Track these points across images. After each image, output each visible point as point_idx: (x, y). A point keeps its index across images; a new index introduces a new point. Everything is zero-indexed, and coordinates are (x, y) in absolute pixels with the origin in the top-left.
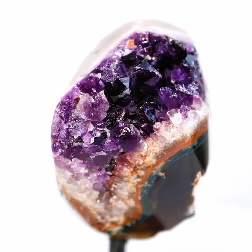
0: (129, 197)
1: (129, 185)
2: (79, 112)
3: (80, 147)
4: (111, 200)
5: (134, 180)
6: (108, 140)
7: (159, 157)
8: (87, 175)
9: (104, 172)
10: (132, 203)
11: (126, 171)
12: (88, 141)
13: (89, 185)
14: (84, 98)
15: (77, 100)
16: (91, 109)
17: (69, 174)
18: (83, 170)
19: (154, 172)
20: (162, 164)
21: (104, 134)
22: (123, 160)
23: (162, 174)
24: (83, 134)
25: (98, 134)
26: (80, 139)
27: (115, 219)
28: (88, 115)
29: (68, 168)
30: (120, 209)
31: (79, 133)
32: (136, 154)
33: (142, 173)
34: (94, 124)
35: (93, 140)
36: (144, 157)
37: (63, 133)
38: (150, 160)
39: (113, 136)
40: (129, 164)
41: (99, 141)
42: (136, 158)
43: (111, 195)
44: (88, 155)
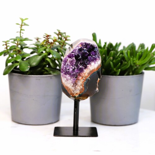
0: (81, 85)
1: (81, 82)
2: (68, 63)
3: (69, 71)
4: (76, 86)
5: (82, 80)
6: (76, 69)
7: (89, 74)
8: (70, 79)
9: (74, 78)
10: (81, 87)
11: (80, 78)
12: (71, 70)
13: (71, 82)
15: (68, 60)
16: (71, 62)
17: (66, 79)
18: (69, 78)
19: (87, 78)
20: (89, 76)
21: (75, 68)
22: (80, 75)
23: (89, 79)
24: (69, 68)
25: (73, 68)
26: (69, 69)
27: (77, 92)
28: (70, 64)
29: (66, 77)
30: (78, 89)
31: (68, 68)
32: (83, 73)
33: (84, 78)
34: (72, 66)
35: (72, 69)
36: (85, 74)
37: (64, 68)
38: (86, 75)
39: (77, 69)
40: (81, 76)
41: (74, 70)
42: (83, 74)
43: (76, 85)
44: (71, 74)
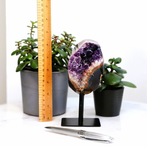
0: (86, 81)
1: (86, 78)
2: (75, 61)
3: (75, 68)
4: (82, 82)
5: (87, 76)
6: (81, 67)
7: (93, 70)
8: (76, 75)
9: (80, 74)
10: (86, 82)
11: (85, 74)
12: (77, 67)
13: (77, 78)
14: (75, 58)
15: (74, 58)
17: (72, 75)
18: (76, 74)
19: (92, 74)
20: (93, 72)
21: (81, 65)
22: (85, 72)
23: (93, 75)
24: (76, 66)
25: (79, 65)
26: (75, 67)
27: (82, 87)
28: (76, 61)
29: (72, 74)
30: (83, 84)
31: (75, 65)
32: (87, 70)
33: (89, 75)
34: (78, 63)
35: (78, 67)
36: (89, 71)
37: (71, 66)
38: (91, 71)
39: (83, 66)
40: (86, 72)
41: (79, 67)
42: (87, 71)
43: (82, 80)
44: (77, 70)
